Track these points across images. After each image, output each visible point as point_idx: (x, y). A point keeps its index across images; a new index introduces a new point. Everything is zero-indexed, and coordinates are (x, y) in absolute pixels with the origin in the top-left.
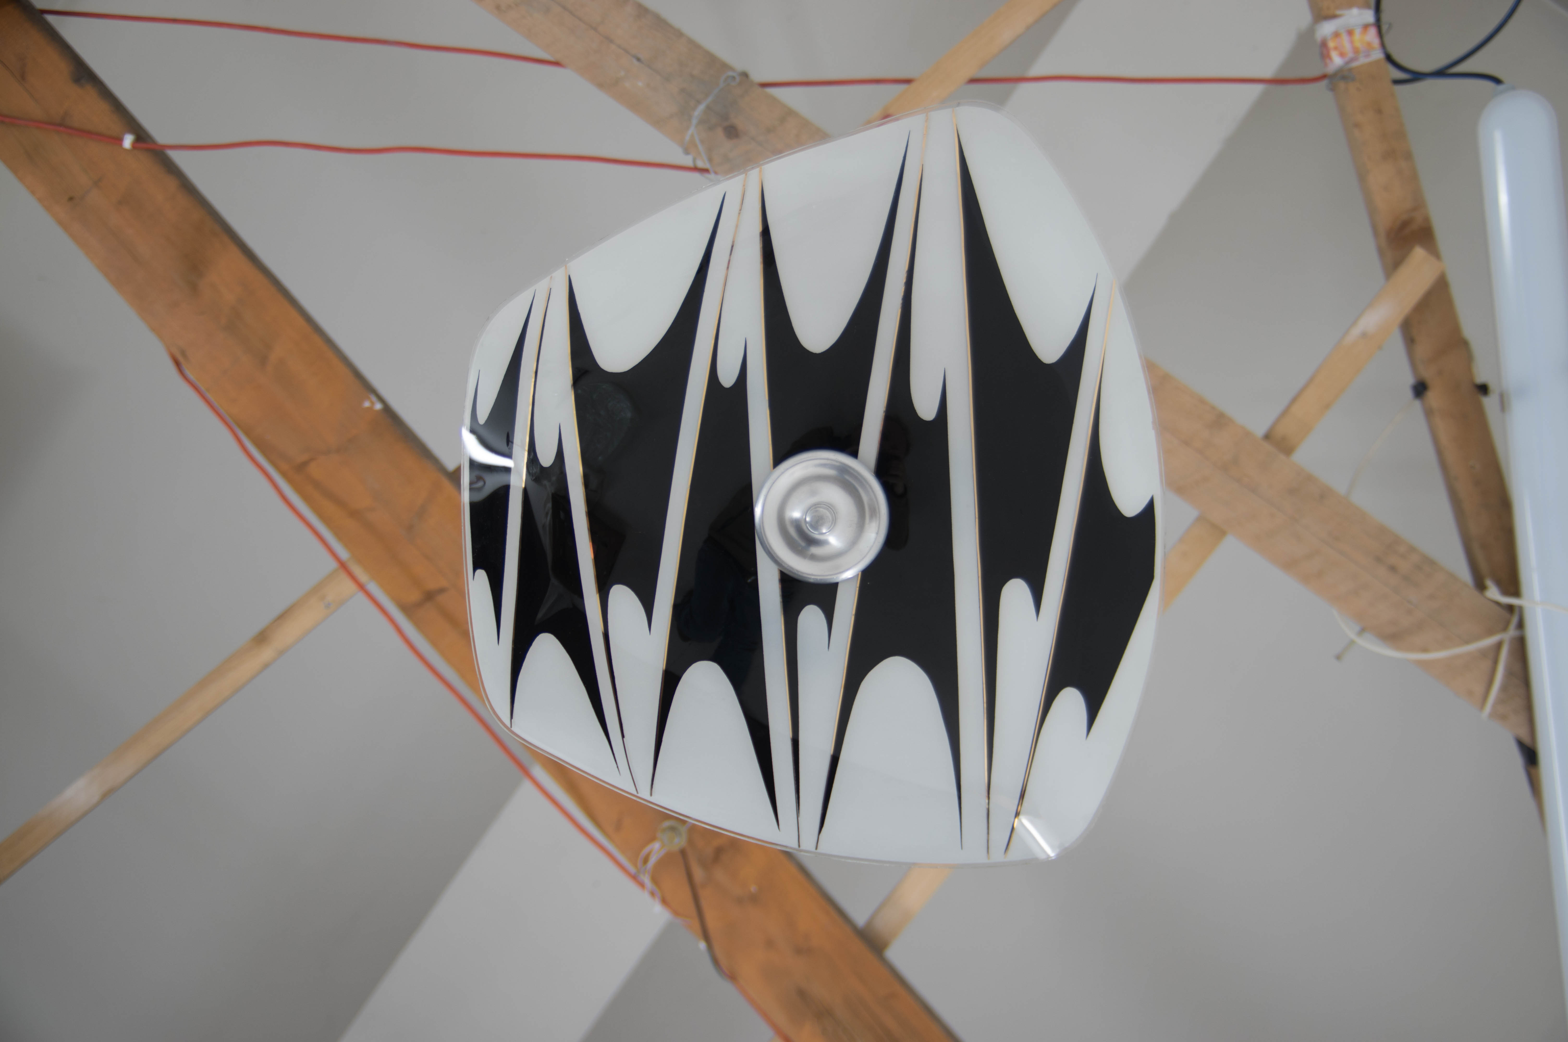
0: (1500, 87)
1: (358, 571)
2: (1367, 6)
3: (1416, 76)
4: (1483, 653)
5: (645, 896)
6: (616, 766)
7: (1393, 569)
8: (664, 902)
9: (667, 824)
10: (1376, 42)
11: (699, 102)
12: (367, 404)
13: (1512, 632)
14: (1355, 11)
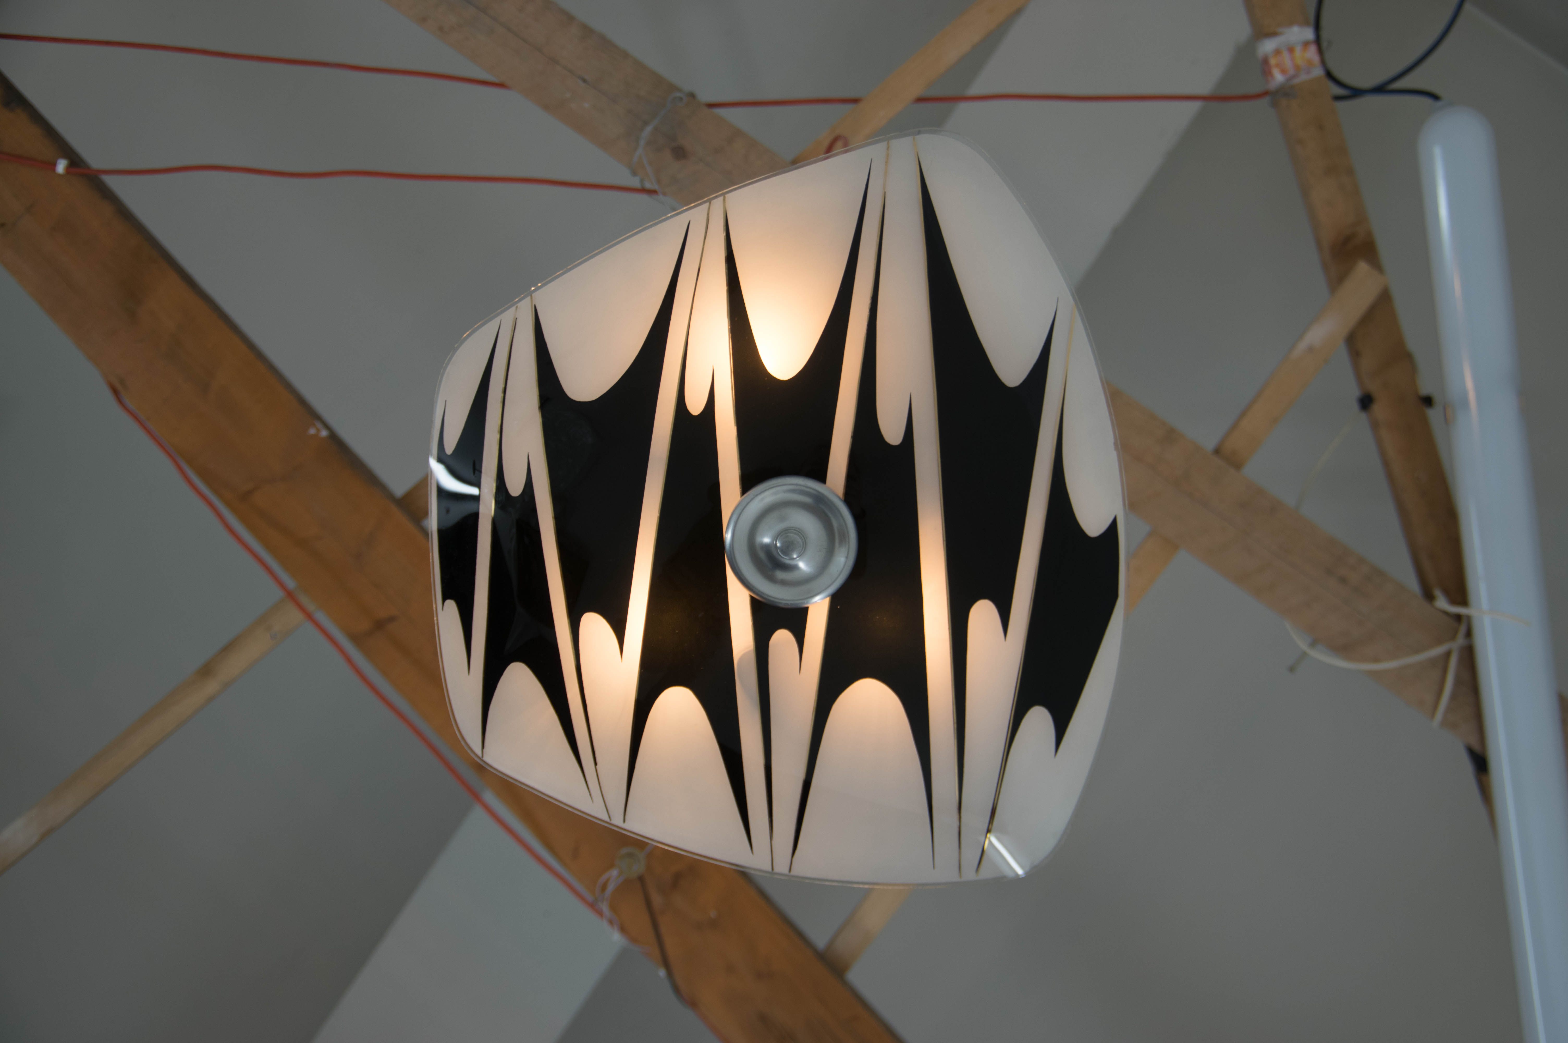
0: (1438, 104)
1: (304, 600)
2: (1306, 23)
3: (1356, 93)
4: (1433, 662)
5: (605, 924)
6: (588, 793)
7: (1343, 580)
8: (623, 930)
9: (625, 851)
10: (1316, 59)
11: (646, 123)
12: (312, 431)
13: (1460, 641)
14: (1295, 29)
